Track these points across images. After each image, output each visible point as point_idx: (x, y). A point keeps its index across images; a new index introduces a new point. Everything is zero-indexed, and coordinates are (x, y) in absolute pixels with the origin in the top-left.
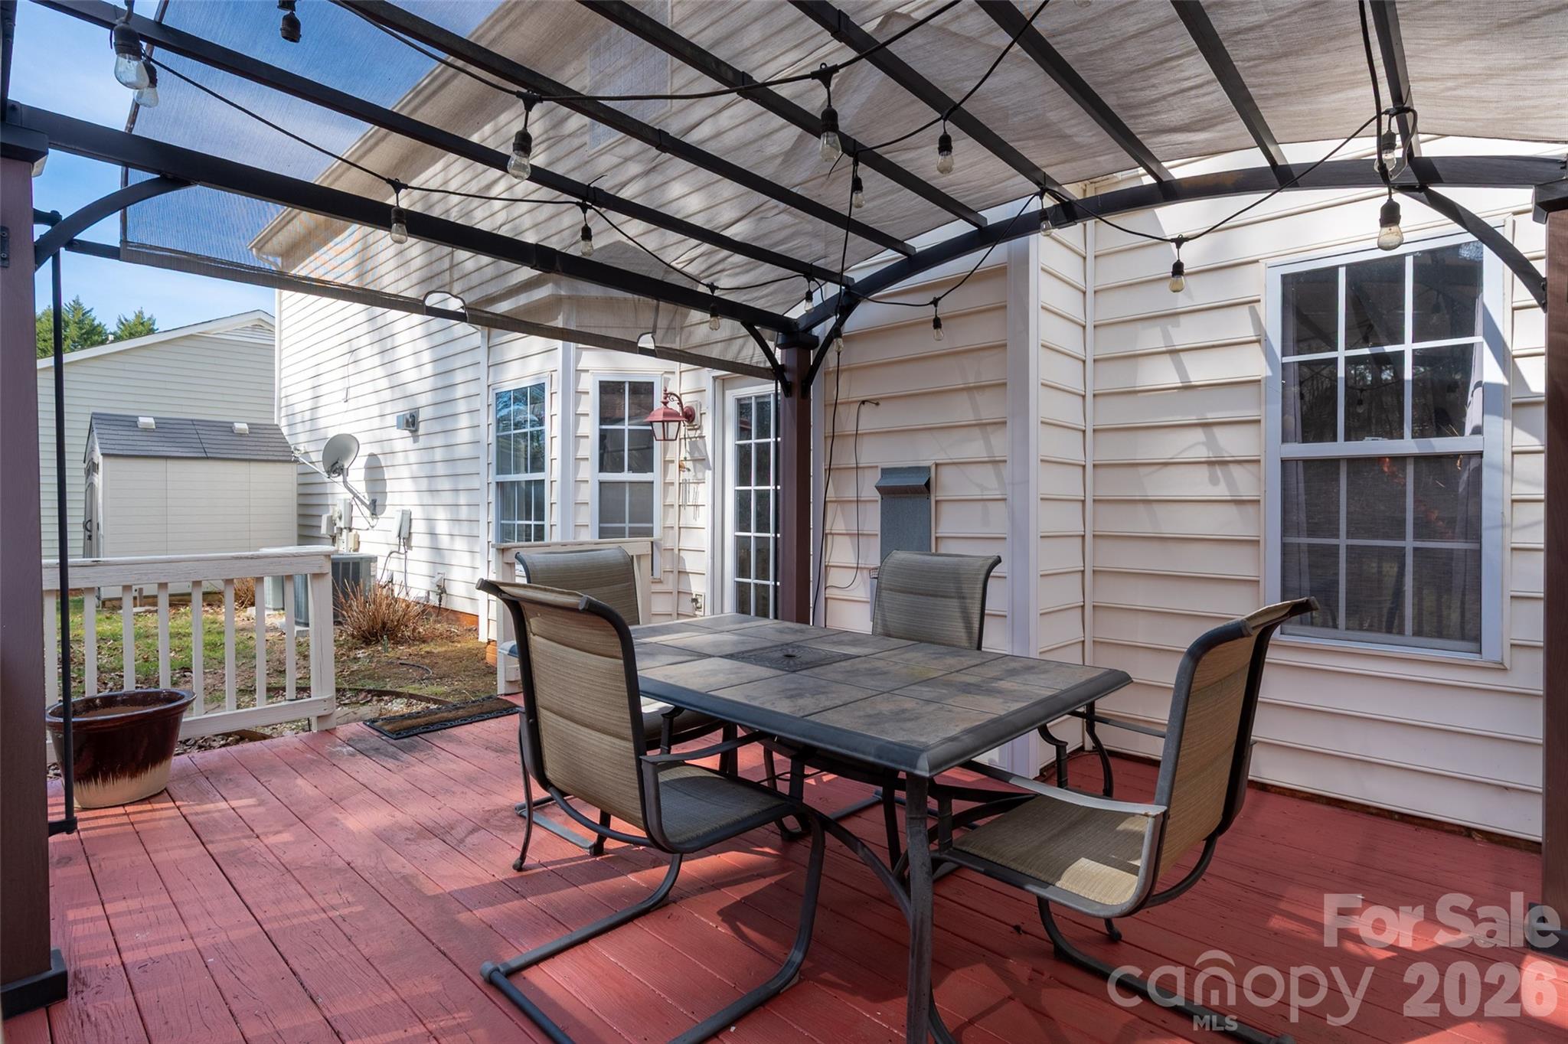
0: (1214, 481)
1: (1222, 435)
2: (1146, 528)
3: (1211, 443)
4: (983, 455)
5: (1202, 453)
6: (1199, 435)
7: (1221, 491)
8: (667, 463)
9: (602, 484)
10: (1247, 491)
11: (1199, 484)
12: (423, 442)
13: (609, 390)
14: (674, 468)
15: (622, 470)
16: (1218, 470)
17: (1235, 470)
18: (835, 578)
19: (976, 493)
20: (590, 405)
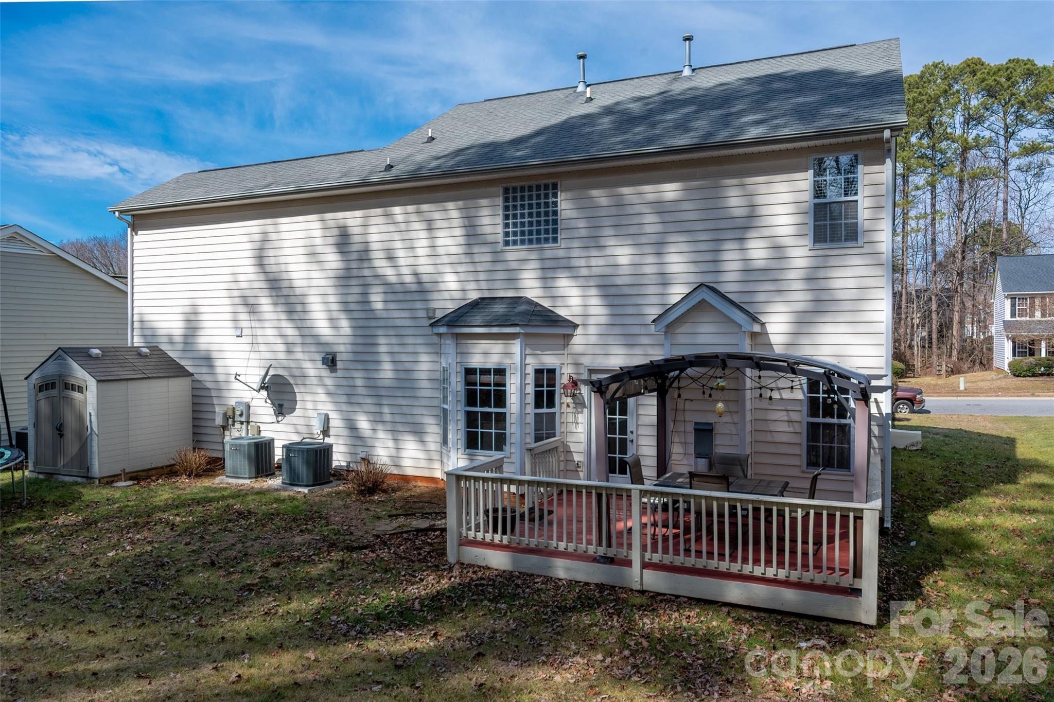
0: (789, 427)
1: (791, 413)
2: (770, 439)
3: (788, 416)
4: (731, 421)
5: (786, 418)
6: (785, 413)
7: (791, 430)
8: (561, 404)
9: (535, 414)
10: (798, 430)
11: (784, 427)
12: (340, 373)
13: (539, 372)
14: (564, 406)
15: (543, 407)
16: (790, 424)
17: (795, 424)
18: (674, 457)
19: (728, 432)
20: (530, 379)
